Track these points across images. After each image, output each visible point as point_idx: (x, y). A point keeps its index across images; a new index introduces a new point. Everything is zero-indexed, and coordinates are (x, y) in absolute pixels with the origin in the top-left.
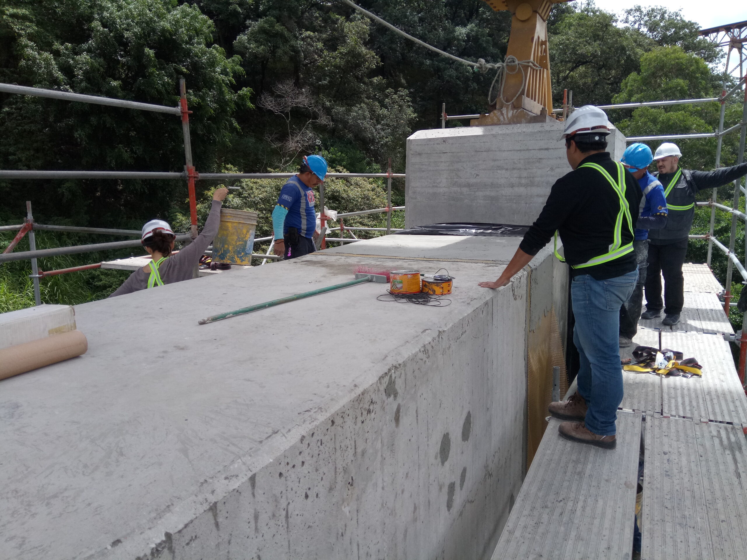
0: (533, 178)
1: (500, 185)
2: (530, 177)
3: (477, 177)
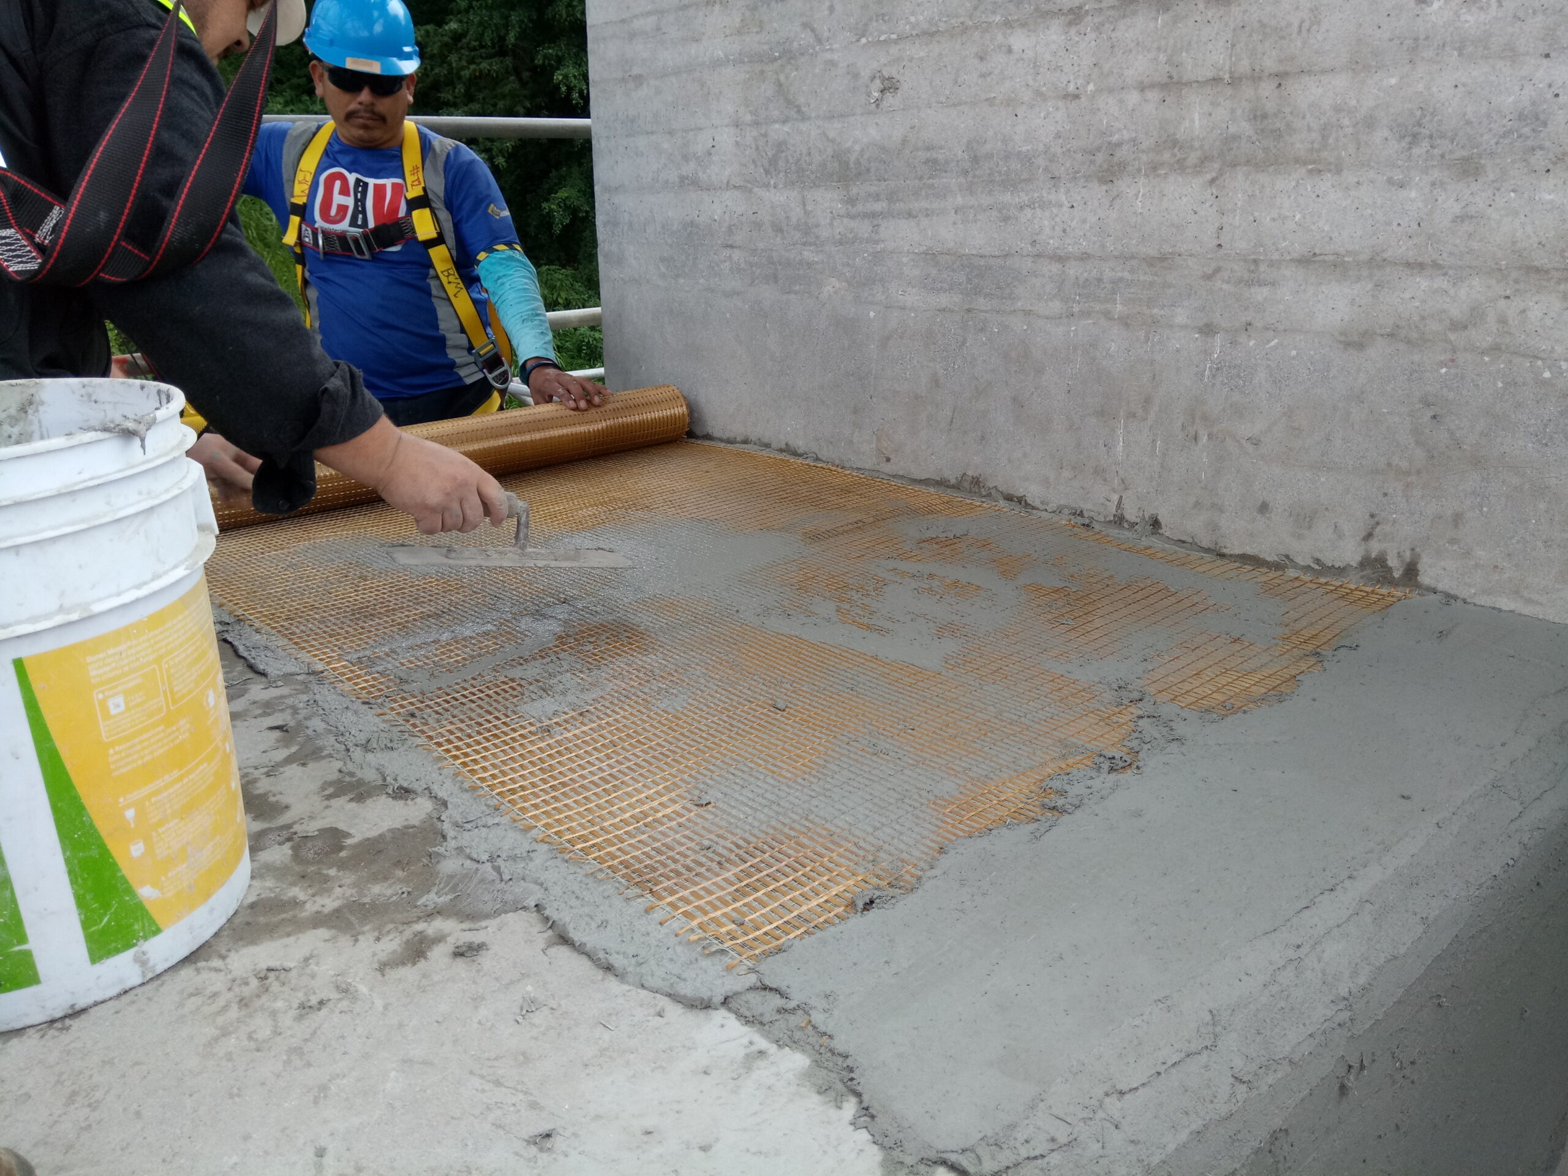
0: (1280, 78)
1: (1027, 160)
2: (1255, 78)
3: (889, 100)
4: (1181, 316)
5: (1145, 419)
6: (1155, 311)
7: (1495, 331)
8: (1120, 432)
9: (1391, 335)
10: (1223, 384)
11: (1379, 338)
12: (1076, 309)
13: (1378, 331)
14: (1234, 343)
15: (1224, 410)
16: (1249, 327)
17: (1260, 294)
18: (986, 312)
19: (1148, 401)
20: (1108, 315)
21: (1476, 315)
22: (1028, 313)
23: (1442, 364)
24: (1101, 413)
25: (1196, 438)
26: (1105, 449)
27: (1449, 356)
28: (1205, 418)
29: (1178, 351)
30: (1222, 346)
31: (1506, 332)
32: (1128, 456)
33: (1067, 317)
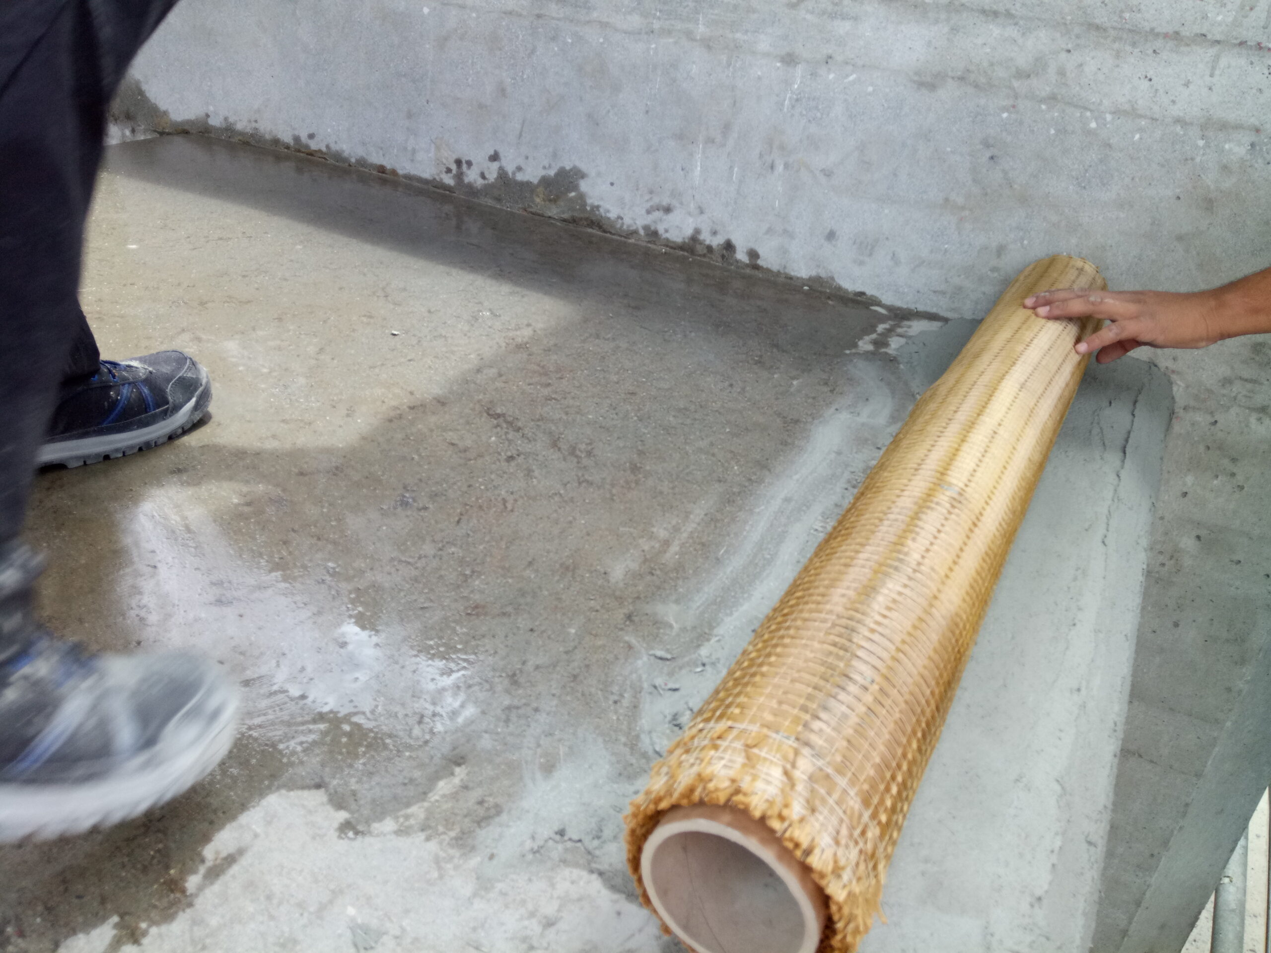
4: (764, 44)
5: (723, 145)
6: (738, 35)
7: (1054, 82)
8: (698, 156)
9: (962, 79)
10: (801, 114)
11: (950, 80)
12: (656, 25)
13: (950, 74)
14: (814, 75)
15: (801, 141)
16: (829, 61)
17: (843, 27)
18: (559, 19)
19: (727, 128)
20: (689, 35)
21: (1039, 65)
22: (604, 25)
23: (1005, 109)
24: (680, 137)
25: (772, 167)
26: (682, 173)
27: (1010, 102)
28: (782, 148)
29: (759, 78)
30: (803, 77)
31: (1064, 84)
32: (705, 180)
33: (647, 33)
